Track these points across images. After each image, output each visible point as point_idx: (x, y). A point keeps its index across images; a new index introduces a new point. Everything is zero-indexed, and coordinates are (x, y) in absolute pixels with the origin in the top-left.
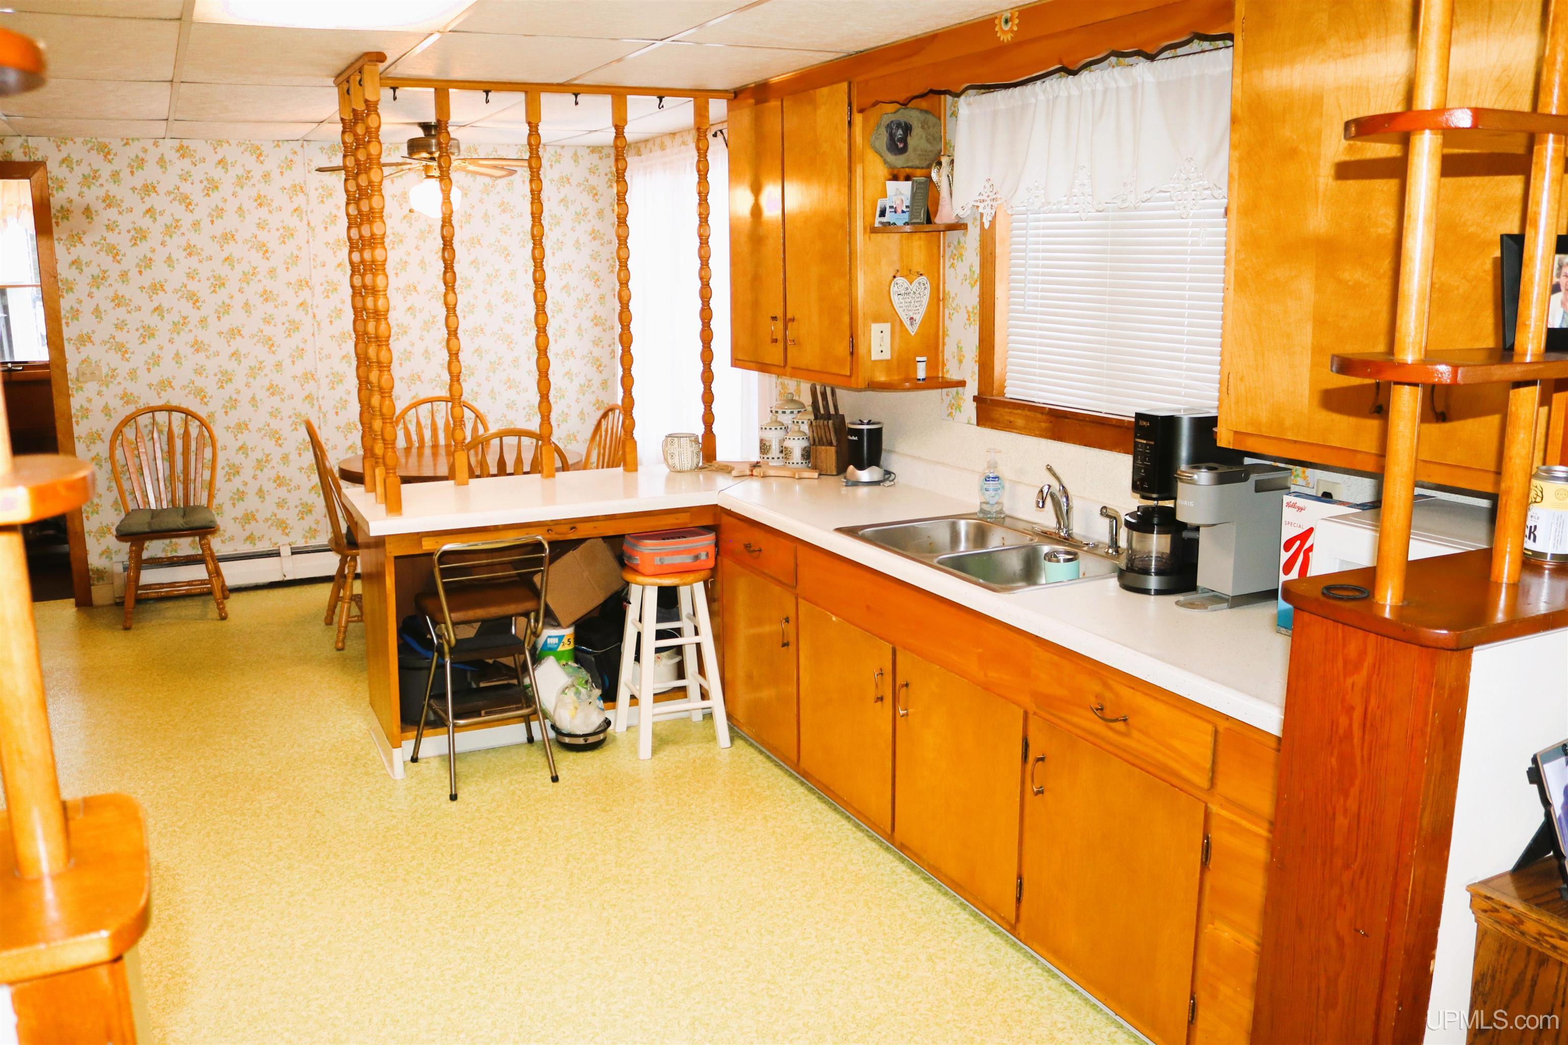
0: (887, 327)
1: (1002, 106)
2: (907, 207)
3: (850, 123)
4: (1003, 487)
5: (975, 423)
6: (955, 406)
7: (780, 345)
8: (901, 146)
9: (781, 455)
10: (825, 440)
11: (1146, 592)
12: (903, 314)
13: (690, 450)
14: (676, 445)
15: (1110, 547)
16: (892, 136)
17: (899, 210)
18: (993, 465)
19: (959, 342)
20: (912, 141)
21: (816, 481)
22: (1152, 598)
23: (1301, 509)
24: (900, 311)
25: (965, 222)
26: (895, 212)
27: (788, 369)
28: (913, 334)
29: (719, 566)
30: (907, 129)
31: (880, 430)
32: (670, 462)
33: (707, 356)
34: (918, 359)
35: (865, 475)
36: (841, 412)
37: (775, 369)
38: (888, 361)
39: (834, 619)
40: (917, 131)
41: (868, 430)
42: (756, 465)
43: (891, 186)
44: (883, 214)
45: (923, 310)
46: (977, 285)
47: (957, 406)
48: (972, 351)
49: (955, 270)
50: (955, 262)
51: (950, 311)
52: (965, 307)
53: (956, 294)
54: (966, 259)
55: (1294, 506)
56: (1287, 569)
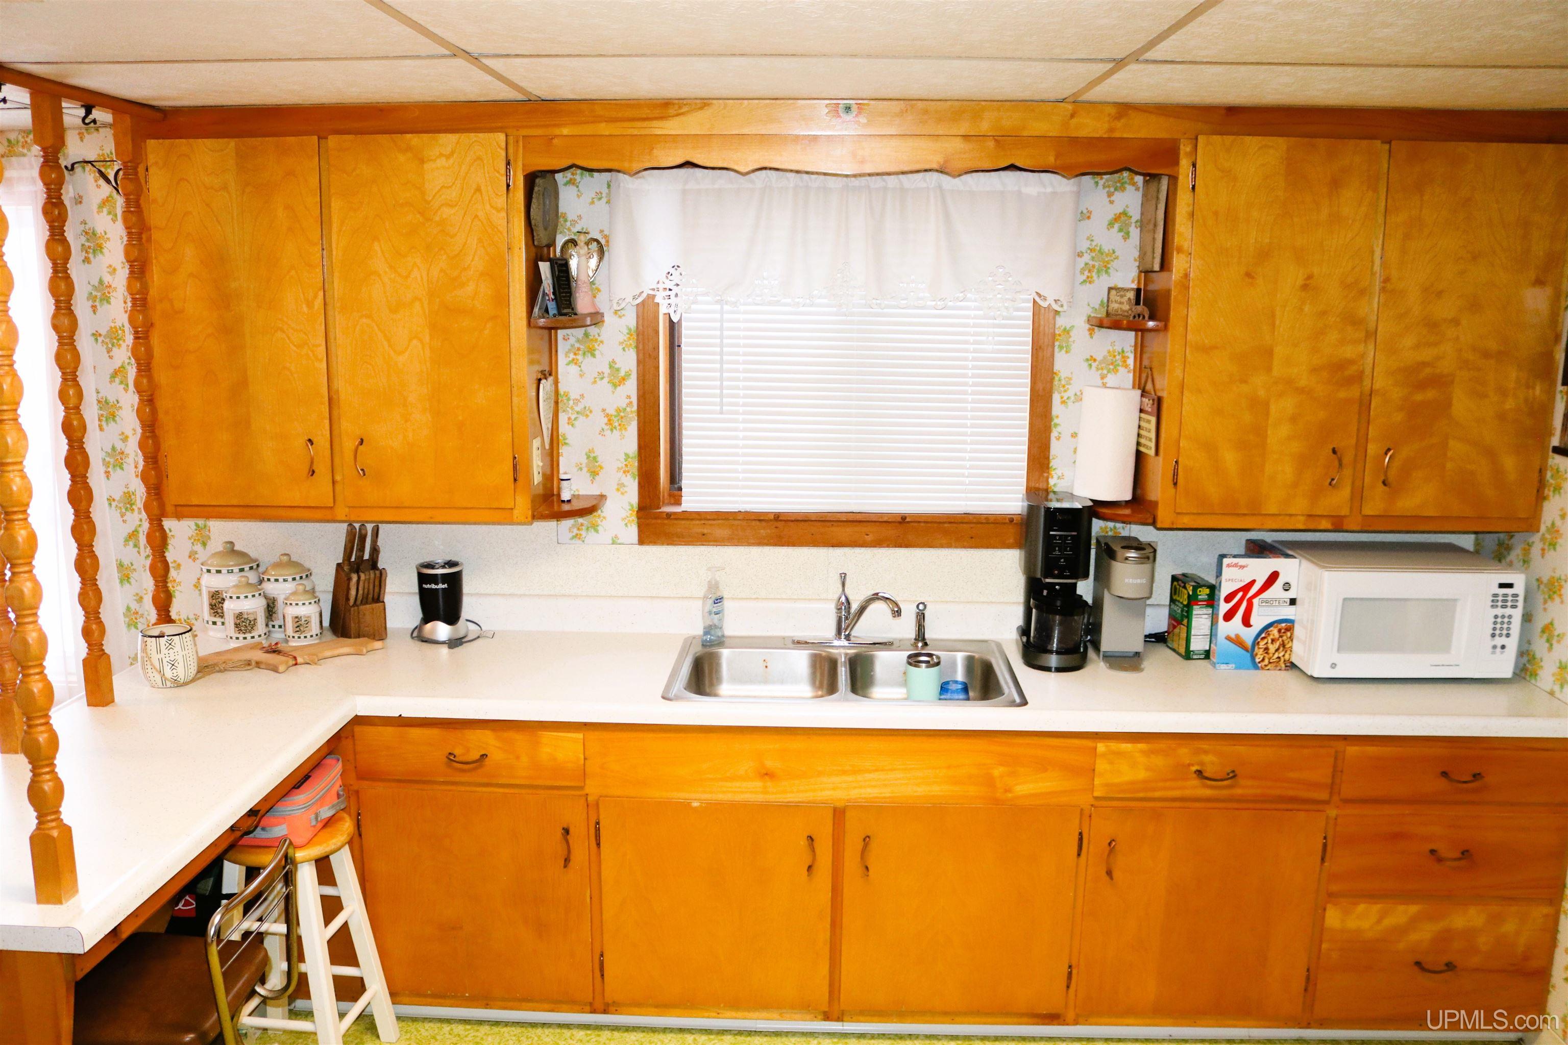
0: (539, 441)
2: (553, 294)
3: (508, 187)
5: (636, 540)
6: (588, 526)
7: (324, 479)
8: (547, 218)
10: (370, 596)
11: (1048, 669)
12: (545, 424)
15: (917, 640)
16: (544, 207)
17: (550, 298)
19: (591, 451)
20: (551, 213)
22: (1053, 676)
23: (1242, 567)
24: (543, 421)
27: (341, 510)
28: (547, 447)
31: (459, 573)
38: (540, 484)
41: (443, 575)
45: (551, 416)
46: (624, 384)
47: (591, 527)
48: (618, 460)
49: (580, 367)
50: (580, 357)
51: (570, 415)
52: (604, 410)
53: (582, 396)
54: (602, 354)
55: (1236, 565)
56: (1229, 616)
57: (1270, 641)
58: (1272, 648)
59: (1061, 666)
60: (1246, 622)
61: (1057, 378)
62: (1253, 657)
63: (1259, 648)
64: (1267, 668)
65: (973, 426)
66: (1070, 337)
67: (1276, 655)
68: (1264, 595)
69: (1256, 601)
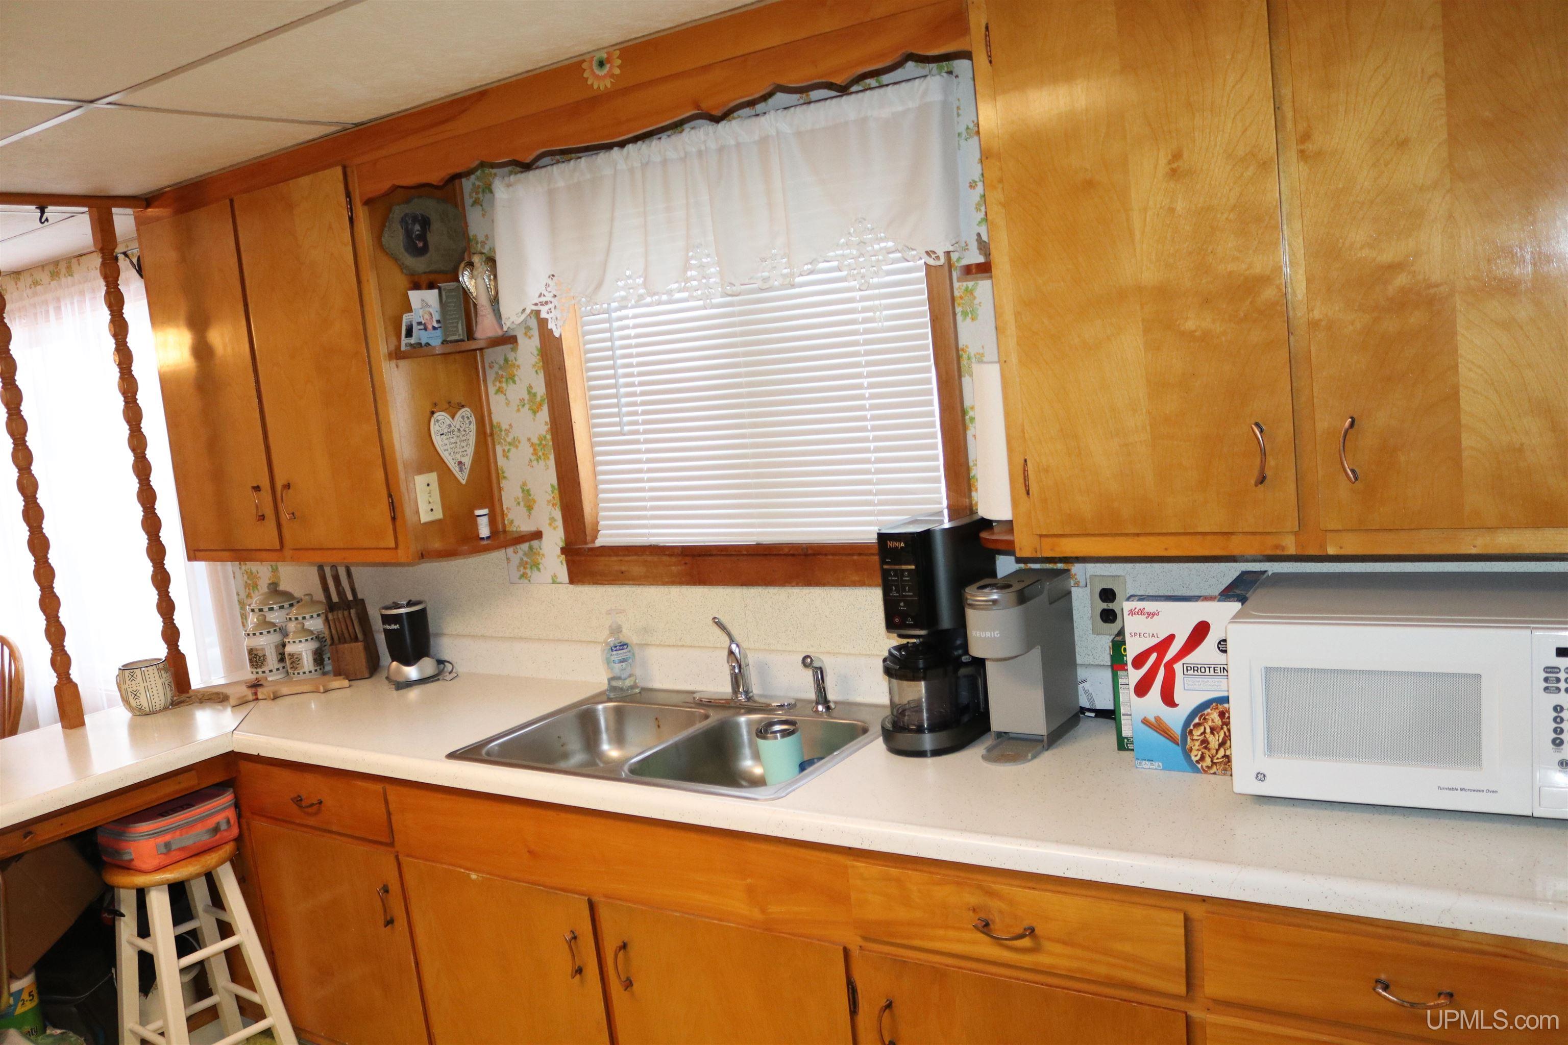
0: (433, 477)
1: (561, 184)
2: (438, 322)
3: (351, 219)
4: (633, 654)
5: (567, 580)
6: (531, 564)
7: (271, 523)
8: (420, 244)
9: (280, 666)
10: (346, 635)
11: (921, 754)
12: (450, 458)
13: (159, 682)
14: (139, 679)
15: (818, 703)
16: (408, 233)
17: (430, 327)
18: (616, 630)
19: (524, 484)
20: (432, 238)
21: (348, 690)
22: (929, 761)
23: (1151, 615)
24: (445, 456)
25: (514, 333)
26: (426, 329)
27: (287, 553)
28: (464, 482)
29: (246, 833)
30: (425, 223)
31: (424, 611)
32: (133, 703)
33: (156, 552)
34: (478, 512)
35: (412, 672)
36: (360, 596)
37: (264, 555)
38: (439, 521)
39: (474, 876)
40: (436, 225)
41: (407, 614)
42: (255, 686)
43: (415, 297)
44: (409, 333)
45: (471, 450)
46: (541, 410)
47: (534, 565)
48: (547, 492)
49: (505, 395)
50: (504, 385)
51: (504, 447)
52: (529, 440)
53: (511, 425)
54: (520, 379)
55: (1141, 612)
56: (1142, 689)
57: (1208, 730)
58: (1214, 741)
59: (937, 748)
60: (1168, 698)
61: (965, 356)
62: (1187, 753)
63: (1193, 740)
64: (1212, 771)
65: (874, 428)
66: (975, 298)
67: (1221, 752)
68: (1191, 658)
69: (1178, 667)
